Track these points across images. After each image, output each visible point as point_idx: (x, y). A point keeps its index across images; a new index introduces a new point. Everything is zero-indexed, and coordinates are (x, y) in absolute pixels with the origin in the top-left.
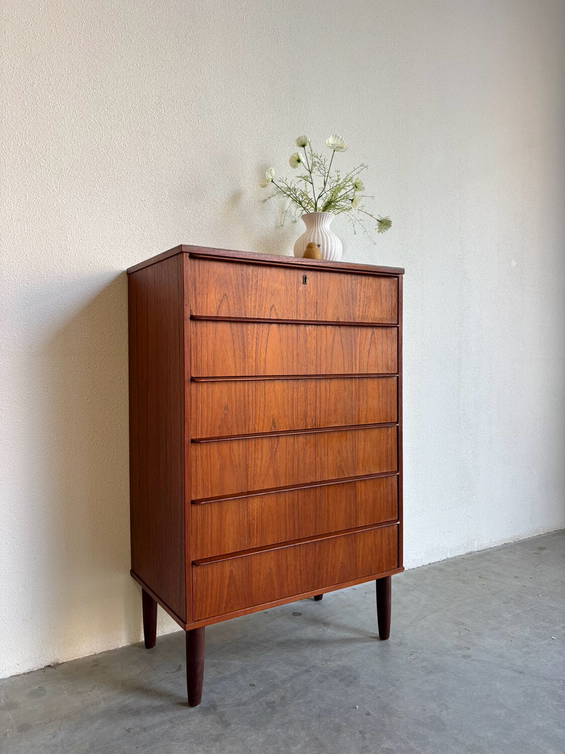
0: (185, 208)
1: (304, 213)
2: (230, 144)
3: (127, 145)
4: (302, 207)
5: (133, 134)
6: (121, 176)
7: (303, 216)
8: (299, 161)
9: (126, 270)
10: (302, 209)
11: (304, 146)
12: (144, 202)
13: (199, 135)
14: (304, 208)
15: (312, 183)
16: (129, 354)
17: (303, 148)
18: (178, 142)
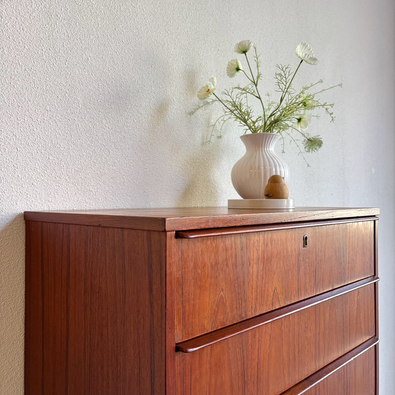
0: (104, 121)
1: (249, 132)
2: (155, 42)
3: (25, 29)
4: (247, 125)
5: (34, 14)
6: (16, 73)
7: (247, 136)
8: (238, 69)
9: (23, 212)
10: (247, 128)
11: (245, 52)
12: (50, 112)
13: (121, 26)
14: (249, 127)
15: (259, 98)
16: (26, 338)
17: (244, 54)
18: (95, 33)
